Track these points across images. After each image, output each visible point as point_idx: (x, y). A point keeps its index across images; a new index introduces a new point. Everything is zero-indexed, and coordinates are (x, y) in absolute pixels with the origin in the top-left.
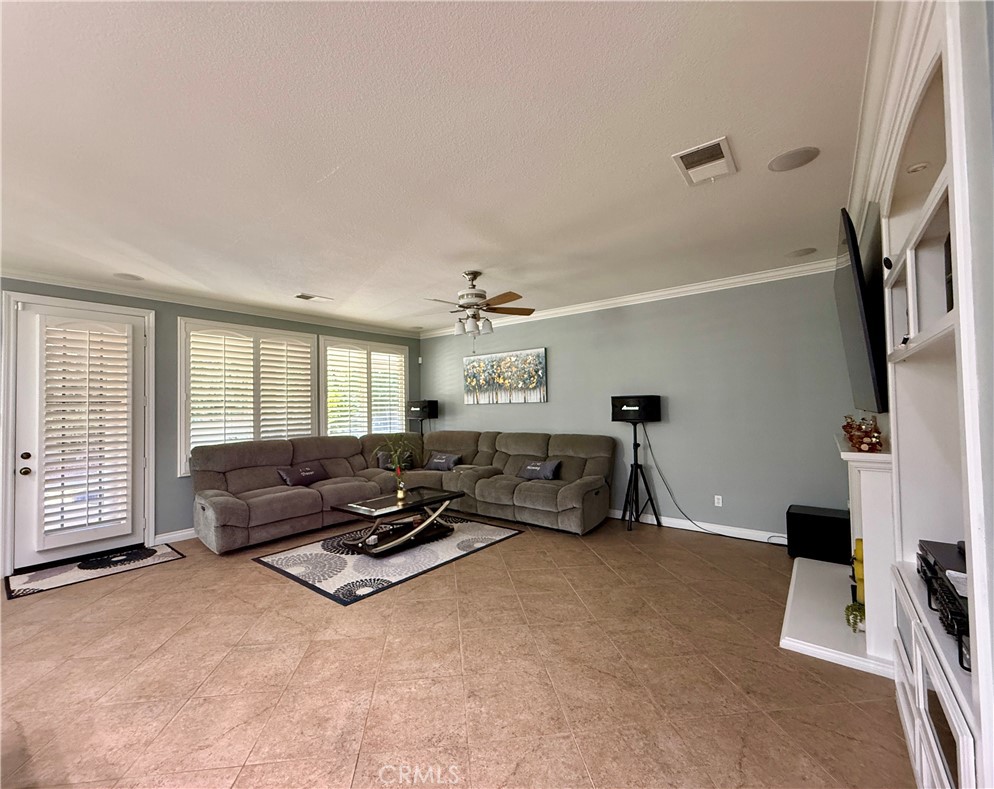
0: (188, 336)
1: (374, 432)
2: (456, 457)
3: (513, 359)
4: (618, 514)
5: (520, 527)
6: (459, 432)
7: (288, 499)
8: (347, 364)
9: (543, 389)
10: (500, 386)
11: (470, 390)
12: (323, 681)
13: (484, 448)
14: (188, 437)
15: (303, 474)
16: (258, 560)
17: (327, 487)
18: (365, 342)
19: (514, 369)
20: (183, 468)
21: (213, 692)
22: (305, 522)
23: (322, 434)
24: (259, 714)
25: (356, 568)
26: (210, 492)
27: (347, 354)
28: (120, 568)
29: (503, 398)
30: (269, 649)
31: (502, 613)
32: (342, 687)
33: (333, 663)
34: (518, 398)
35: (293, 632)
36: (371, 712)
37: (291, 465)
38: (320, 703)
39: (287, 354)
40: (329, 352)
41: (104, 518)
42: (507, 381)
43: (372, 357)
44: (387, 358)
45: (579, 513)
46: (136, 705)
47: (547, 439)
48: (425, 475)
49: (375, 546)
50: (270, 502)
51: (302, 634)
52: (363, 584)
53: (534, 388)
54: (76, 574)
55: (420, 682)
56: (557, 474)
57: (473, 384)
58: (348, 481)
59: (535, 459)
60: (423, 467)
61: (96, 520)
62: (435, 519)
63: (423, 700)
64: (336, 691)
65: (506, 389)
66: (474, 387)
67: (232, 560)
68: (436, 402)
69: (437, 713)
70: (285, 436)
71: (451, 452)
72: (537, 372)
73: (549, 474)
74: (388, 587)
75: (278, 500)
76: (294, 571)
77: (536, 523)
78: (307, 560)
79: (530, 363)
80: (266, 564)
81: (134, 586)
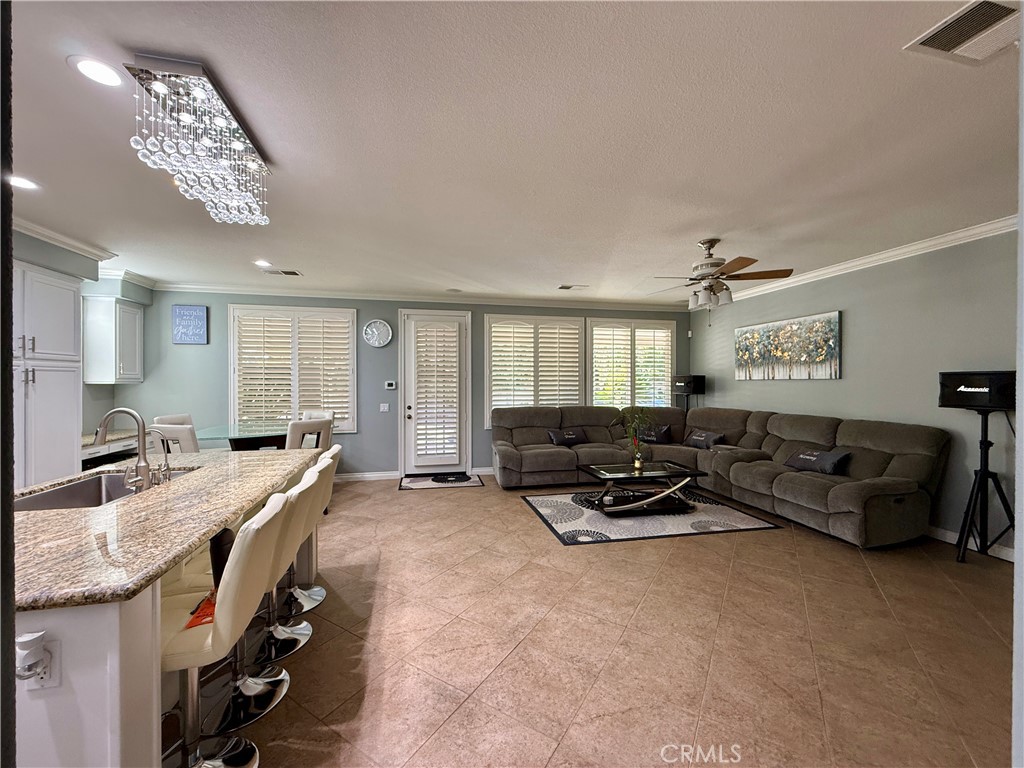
0: (491, 328)
1: (637, 405)
2: (718, 436)
3: (795, 327)
4: (952, 537)
5: (778, 522)
6: (725, 410)
7: (551, 455)
8: (611, 342)
9: (835, 364)
10: (778, 360)
11: (741, 364)
12: (524, 589)
13: (752, 428)
14: (491, 401)
15: (567, 437)
16: (524, 498)
17: (583, 450)
18: (630, 320)
19: (796, 340)
20: (488, 424)
21: (461, 570)
22: (563, 475)
23: (589, 405)
24: (477, 592)
25: (588, 521)
26: (500, 442)
27: (611, 333)
28: (450, 485)
29: (781, 373)
30: (502, 557)
31: (698, 594)
32: (533, 597)
33: (536, 580)
34: (799, 373)
35: (521, 552)
36: (542, 621)
37: (560, 428)
38: (514, 602)
39: (560, 334)
40: (595, 332)
41: (446, 451)
42: (786, 354)
43: (637, 334)
44: (652, 334)
45: (857, 519)
46: (425, 563)
47: (835, 424)
48: (680, 451)
49: (610, 506)
50: (537, 456)
51: (526, 555)
52: (587, 533)
53: (822, 362)
54: (429, 483)
55: (589, 617)
56: (842, 468)
57: (746, 357)
58: (604, 447)
59: (814, 447)
60: (681, 443)
61: (442, 452)
62: (674, 492)
63: (583, 630)
64: (527, 598)
65: (784, 364)
66: (746, 361)
67: (509, 494)
68: (704, 377)
69: (588, 644)
70: (558, 404)
71: (714, 431)
72: (826, 341)
73: (828, 467)
74: (605, 541)
75: (542, 455)
76: (542, 511)
77: (800, 521)
78: (555, 506)
79: (816, 332)
80: (528, 502)
81: (452, 497)
